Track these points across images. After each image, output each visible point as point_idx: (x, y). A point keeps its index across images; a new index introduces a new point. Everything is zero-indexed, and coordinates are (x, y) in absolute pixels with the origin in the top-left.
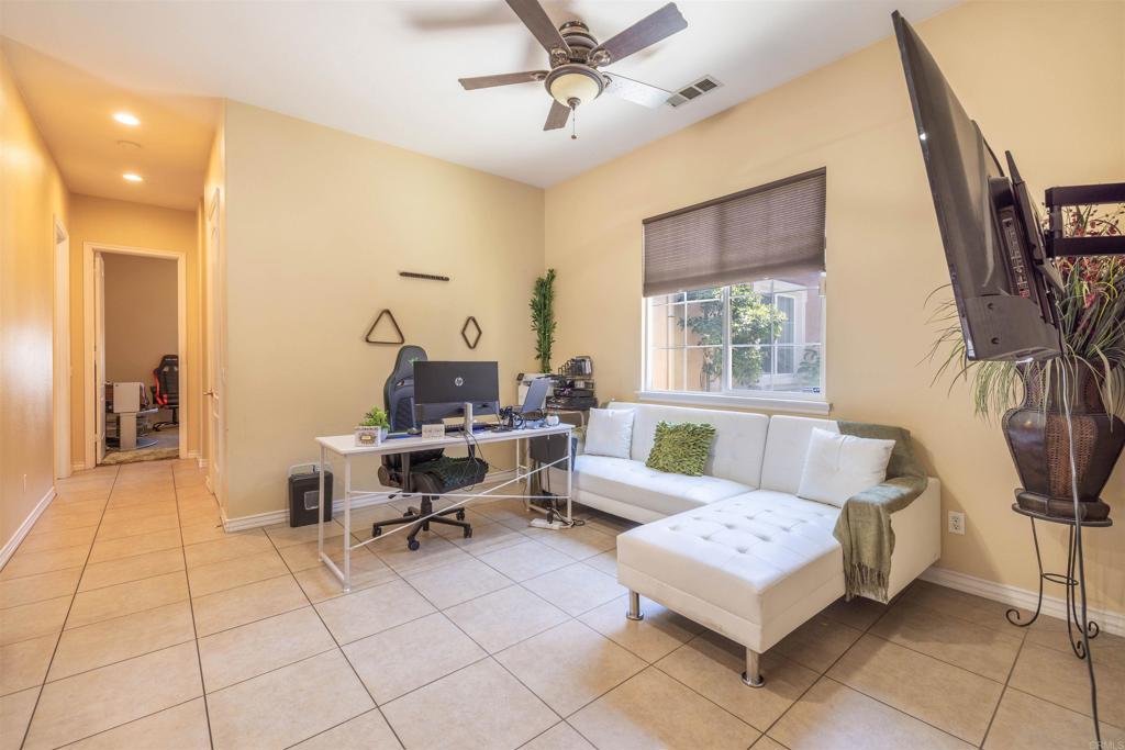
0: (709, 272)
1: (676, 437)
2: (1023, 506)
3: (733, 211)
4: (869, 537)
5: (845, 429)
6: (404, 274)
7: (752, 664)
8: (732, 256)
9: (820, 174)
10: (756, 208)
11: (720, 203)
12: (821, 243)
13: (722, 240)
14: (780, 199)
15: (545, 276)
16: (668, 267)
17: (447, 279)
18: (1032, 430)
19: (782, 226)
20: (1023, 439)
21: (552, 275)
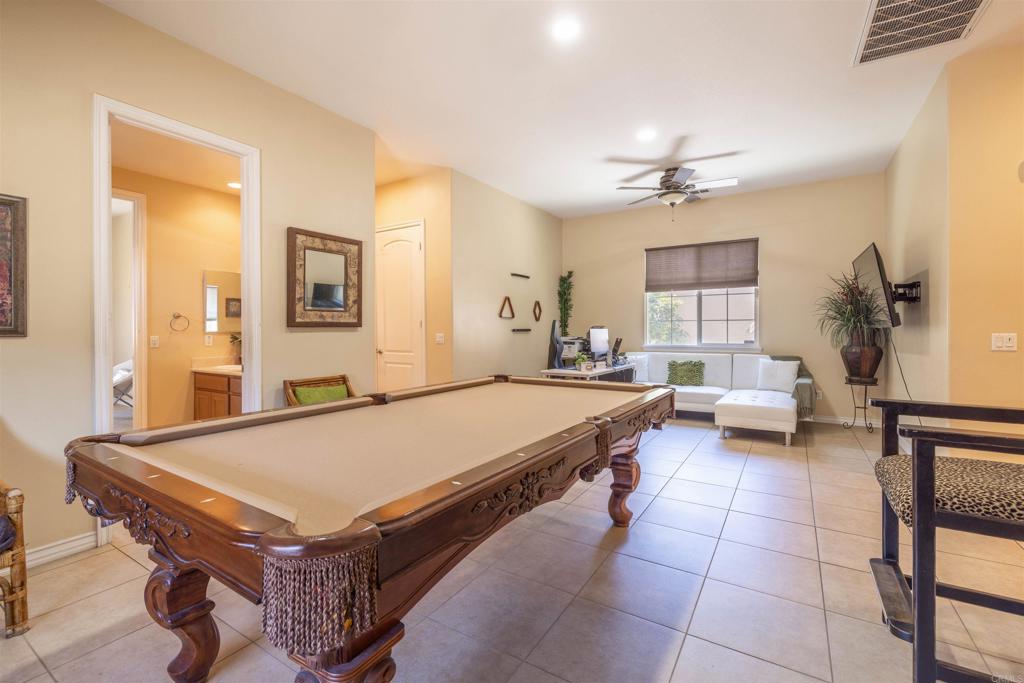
0: (691, 282)
1: (685, 367)
2: (850, 381)
3: (706, 252)
4: (807, 396)
5: (774, 358)
6: (513, 275)
7: (788, 438)
8: (705, 275)
9: (755, 241)
10: (720, 252)
11: (699, 247)
12: (757, 273)
13: (699, 265)
14: (733, 249)
15: (565, 274)
16: (662, 277)
17: (528, 277)
18: (855, 353)
19: (736, 262)
20: (850, 357)
21: (570, 274)
